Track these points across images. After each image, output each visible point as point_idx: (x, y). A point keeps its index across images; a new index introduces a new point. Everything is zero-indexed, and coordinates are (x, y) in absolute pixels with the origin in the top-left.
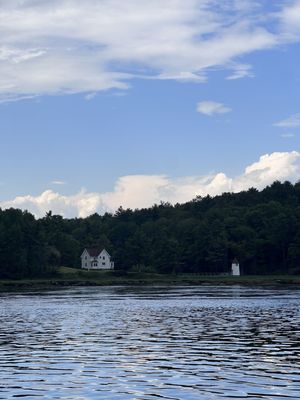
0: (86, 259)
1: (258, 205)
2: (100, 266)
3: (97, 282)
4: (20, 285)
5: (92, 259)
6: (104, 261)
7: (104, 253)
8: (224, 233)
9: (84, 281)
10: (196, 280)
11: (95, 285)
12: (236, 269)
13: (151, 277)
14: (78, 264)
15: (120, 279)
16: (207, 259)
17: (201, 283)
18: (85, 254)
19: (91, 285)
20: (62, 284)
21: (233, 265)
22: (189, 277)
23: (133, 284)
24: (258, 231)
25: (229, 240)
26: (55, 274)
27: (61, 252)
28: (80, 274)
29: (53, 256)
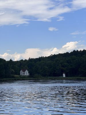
0: (22, 73)
1: (70, 57)
2: (25, 75)
3: (25, 79)
4: (3, 80)
5: (23, 73)
6: (27, 73)
7: (27, 71)
8: (60, 65)
9: (22, 79)
10: (53, 78)
11: (25, 80)
12: (64, 75)
13: (40, 77)
14: (19, 74)
15: (31, 78)
16: (55, 72)
17: (54, 79)
18: (21, 71)
19: (24, 80)
20: (15, 80)
21: (63, 74)
22: (51, 77)
23: (36, 79)
24: (70, 64)
25: (62, 67)
26: (13, 77)
27: (15, 71)
28: (20, 77)
29: (13, 72)
